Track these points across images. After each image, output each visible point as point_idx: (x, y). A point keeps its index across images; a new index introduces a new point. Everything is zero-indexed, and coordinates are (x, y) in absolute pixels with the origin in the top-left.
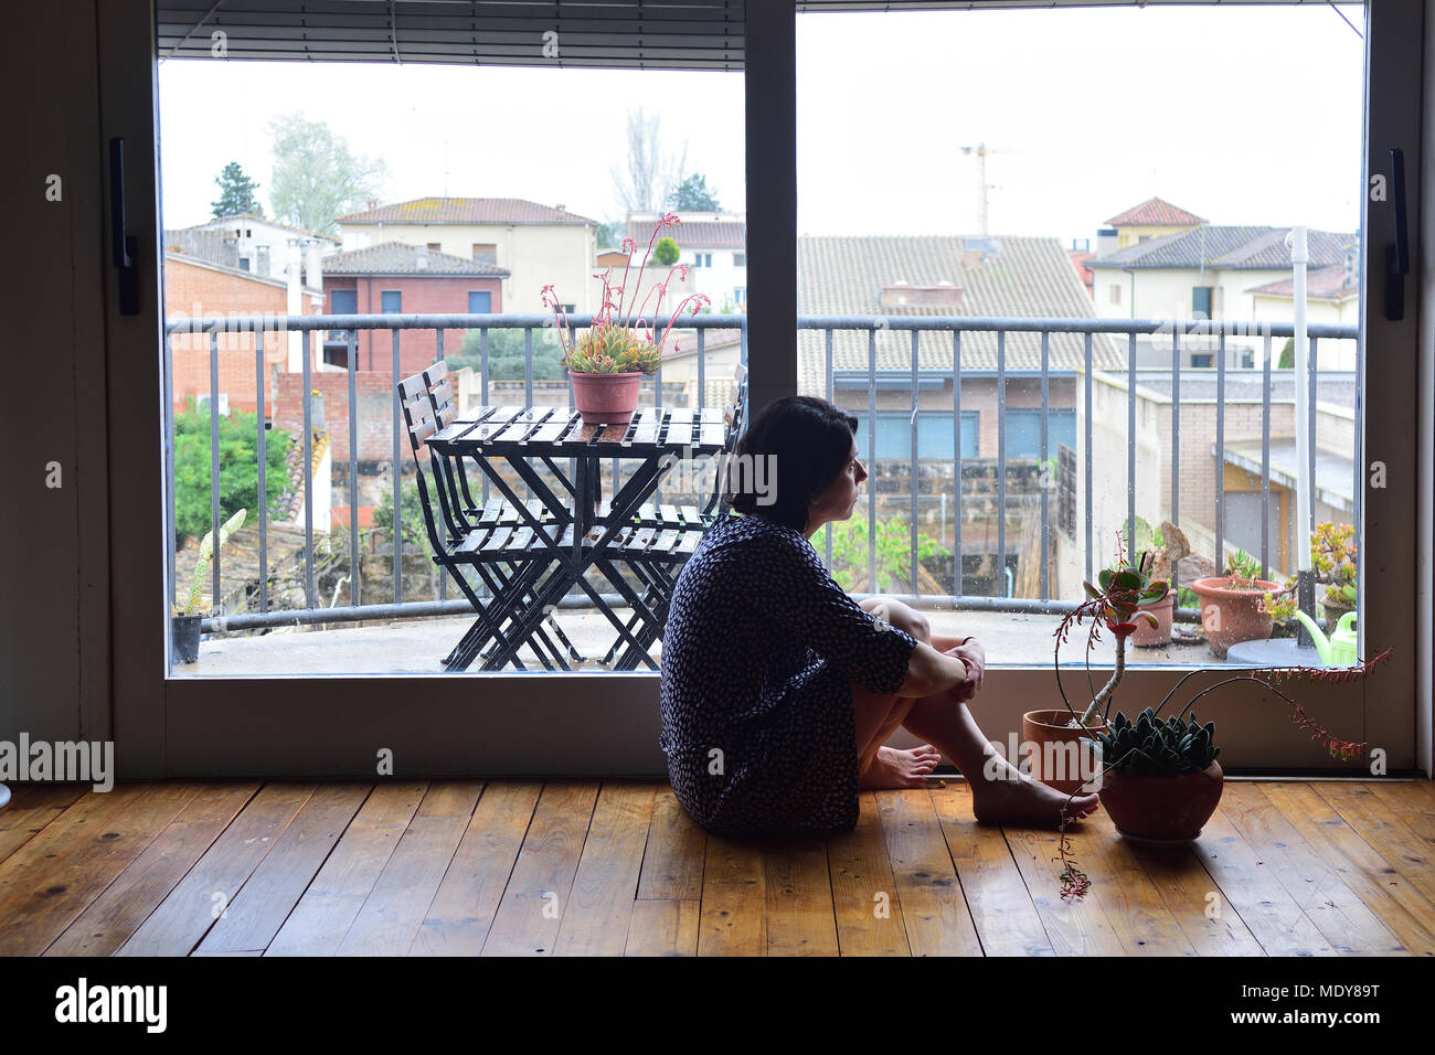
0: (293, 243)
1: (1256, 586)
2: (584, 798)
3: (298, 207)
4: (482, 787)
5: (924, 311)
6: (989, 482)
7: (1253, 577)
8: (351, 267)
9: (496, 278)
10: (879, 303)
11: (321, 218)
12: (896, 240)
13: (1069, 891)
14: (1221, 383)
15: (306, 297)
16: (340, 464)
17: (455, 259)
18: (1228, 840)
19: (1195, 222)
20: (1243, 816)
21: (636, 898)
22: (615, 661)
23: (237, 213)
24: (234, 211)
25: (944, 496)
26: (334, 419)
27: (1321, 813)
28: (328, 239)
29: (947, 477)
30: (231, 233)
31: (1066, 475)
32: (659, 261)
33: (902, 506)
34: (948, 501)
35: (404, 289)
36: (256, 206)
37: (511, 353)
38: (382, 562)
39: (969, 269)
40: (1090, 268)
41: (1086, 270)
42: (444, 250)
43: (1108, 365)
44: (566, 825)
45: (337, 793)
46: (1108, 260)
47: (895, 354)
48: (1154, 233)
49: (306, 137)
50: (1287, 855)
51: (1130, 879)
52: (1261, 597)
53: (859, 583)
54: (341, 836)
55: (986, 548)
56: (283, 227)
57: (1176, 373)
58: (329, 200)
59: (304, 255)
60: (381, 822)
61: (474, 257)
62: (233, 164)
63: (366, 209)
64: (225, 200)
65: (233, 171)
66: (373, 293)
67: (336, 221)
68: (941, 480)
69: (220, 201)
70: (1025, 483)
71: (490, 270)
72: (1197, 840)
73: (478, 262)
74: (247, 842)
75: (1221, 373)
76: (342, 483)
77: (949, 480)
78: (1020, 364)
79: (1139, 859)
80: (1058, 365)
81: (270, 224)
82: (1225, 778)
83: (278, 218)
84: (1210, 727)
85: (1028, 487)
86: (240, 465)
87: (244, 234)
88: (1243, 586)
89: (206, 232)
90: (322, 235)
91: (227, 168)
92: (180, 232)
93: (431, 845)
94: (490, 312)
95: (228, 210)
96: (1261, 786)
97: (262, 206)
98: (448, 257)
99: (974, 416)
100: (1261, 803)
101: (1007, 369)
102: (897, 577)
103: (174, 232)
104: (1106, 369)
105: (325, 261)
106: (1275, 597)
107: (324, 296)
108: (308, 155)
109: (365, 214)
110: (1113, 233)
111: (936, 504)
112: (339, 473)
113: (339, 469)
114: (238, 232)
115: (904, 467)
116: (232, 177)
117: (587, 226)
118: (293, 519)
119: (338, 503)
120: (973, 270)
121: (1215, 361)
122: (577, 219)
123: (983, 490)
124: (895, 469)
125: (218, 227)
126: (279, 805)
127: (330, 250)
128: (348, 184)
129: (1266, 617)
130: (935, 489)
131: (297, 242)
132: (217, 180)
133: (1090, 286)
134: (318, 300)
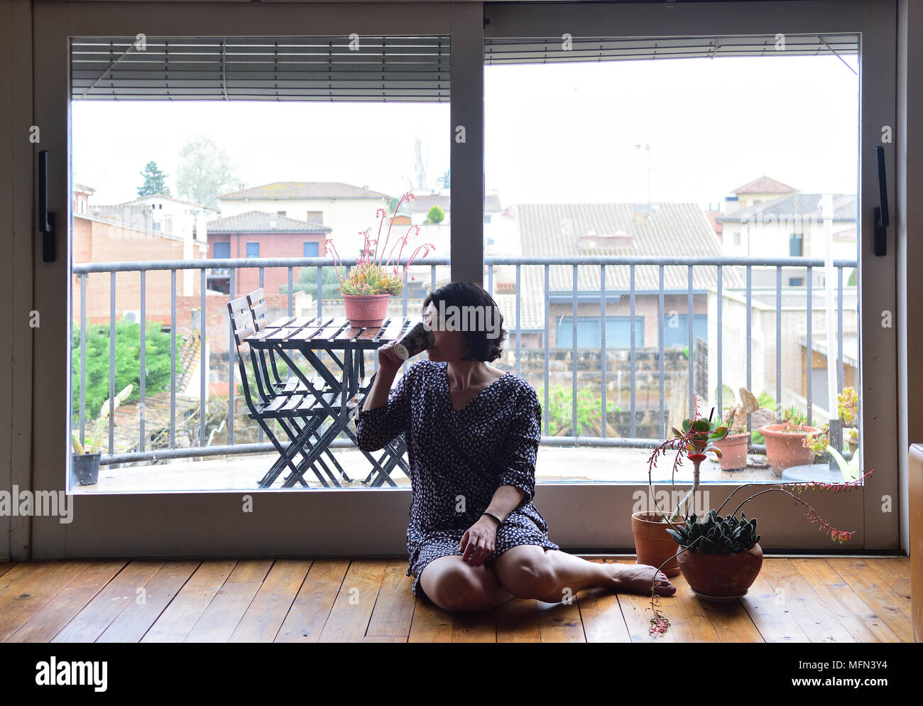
0: (188, 212)
1: (803, 429)
2: (338, 570)
3: (194, 189)
4: (271, 563)
5: (607, 252)
6: (651, 362)
7: (801, 424)
8: (228, 227)
9: (322, 233)
10: (577, 246)
11: (209, 197)
12: (588, 206)
13: (655, 630)
14: (809, 297)
15: (196, 247)
16: (216, 355)
17: (295, 221)
18: (767, 596)
19: (791, 191)
20: (778, 581)
21: (365, 635)
22: (372, 481)
23: (154, 193)
24: (151, 192)
25: (619, 373)
26: (213, 325)
27: (831, 579)
28: (212, 209)
29: (622, 360)
30: (149, 207)
31: (701, 358)
32: (430, 220)
33: (592, 379)
34: (622, 375)
35: (262, 241)
36: (166, 189)
37: (331, 281)
38: (241, 419)
39: (638, 223)
40: (720, 222)
41: (718, 224)
42: (288, 215)
43: (731, 286)
44: (325, 588)
45: (176, 567)
46: (731, 217)
47: (588, 279)
48: (764, 199)
49: (199, 145)
50: (805, 606)
51: (697, 622)
52: (805, 437)
53: (561, 429)
54: (175, 596)
55: (647, 407)
56: (184, 203)
57: (779, 290)
58: (214, 184)
59: (195, 220)
60: (203, 586)
61: (308, 220)
62: (152, 162)
63: (238, 190)
64: (146, 186)
65: (152, 167)
66: (241, 243)
67: (218, 198)
68: (618, 362)
69: (143, 186)
70: (675, 363)
71: (318, 228)
72: (745, 596)
73: (310, 223)
74: (113, 599)
75: (809, 290)
76: (217, 367)
77: (624, 362)
78: (672, 285)
79: (704, 609)
80: (698, 286)
81: (175, 200)
82: (764, 556)
83: (180, 196)
84: (754, 522)
85: (677, 366)
86: (148, 356)
87: (157, 207)
88: (795, 430)
89: (132, 206)
90: (209, 207)
91: (148, 165)
92: (116, 206)
93: (234, 601)
94: (317, 256)
95: (148, 192)
96: (793, 561)
97: (170, 189)
98: (291, 220)
99: (642, 319)
100: (792, 572)
101: (636, 289)
102: (587, 426)
103: (111, 206)
104: (730, 287)
105: (210, 224)
106: (814, 437)
107: (208, 246)
108: (201, 157)
109: (237, 193)
110: (736, 199)
111: (614, 378)
112: (215, 361)
113: (215, 358)
114: (154, 206)
115: (593, 353)
116: (151, 171)
117: (383, 199)
118: (183, 391)
119: (214, 380)
120: (640, 225)
121: (805, 281)
122: (376, 195)
123: (646, 368)
124: (587, 355)
125: (140, 203)
126: (137, 575)
127: (213, 216)
128: (226, 174)
129: (808, 449)
130: (614, 368)
131: (191, 211)
132: (141, 173)
133: (719, 233)
134: (204, 248)
